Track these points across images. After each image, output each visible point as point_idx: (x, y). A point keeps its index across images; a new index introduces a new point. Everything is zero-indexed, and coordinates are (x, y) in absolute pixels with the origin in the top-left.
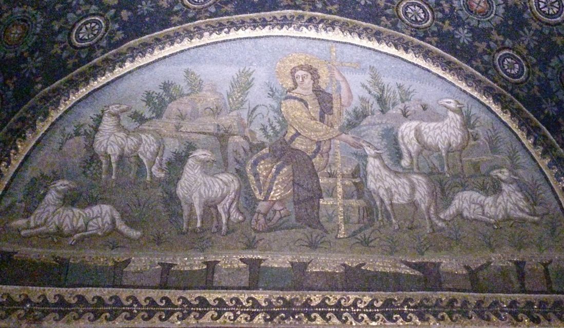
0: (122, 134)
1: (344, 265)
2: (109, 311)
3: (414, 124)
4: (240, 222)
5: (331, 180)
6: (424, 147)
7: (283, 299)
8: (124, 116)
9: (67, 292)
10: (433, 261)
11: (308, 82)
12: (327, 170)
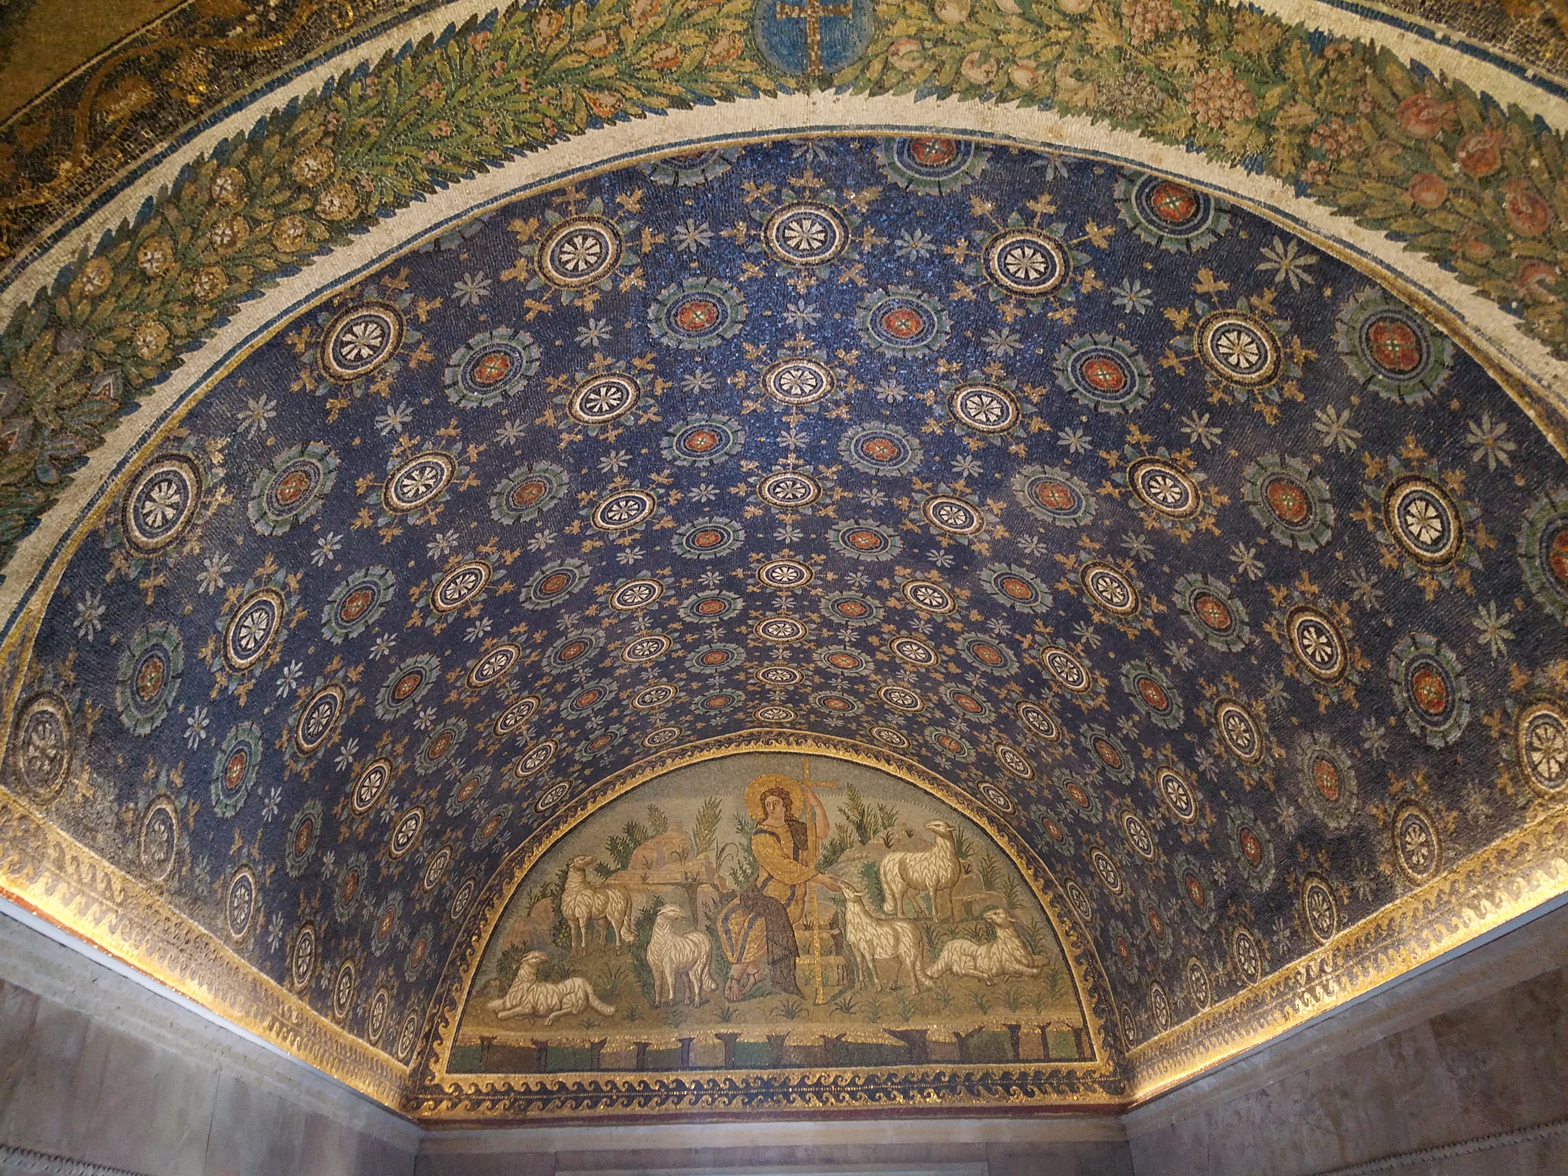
0: (588, 892)
1: (823, 1036)
2: (590, 1098)
3: (898, 856)
4: (713, 991)
5: (807, 934)
6: (909, 884)
7: (761, 1079)
8: (590, 870)
9: (548, 1079)
10: (918, 1028)
11: (780, 810)
12: (803, 921)
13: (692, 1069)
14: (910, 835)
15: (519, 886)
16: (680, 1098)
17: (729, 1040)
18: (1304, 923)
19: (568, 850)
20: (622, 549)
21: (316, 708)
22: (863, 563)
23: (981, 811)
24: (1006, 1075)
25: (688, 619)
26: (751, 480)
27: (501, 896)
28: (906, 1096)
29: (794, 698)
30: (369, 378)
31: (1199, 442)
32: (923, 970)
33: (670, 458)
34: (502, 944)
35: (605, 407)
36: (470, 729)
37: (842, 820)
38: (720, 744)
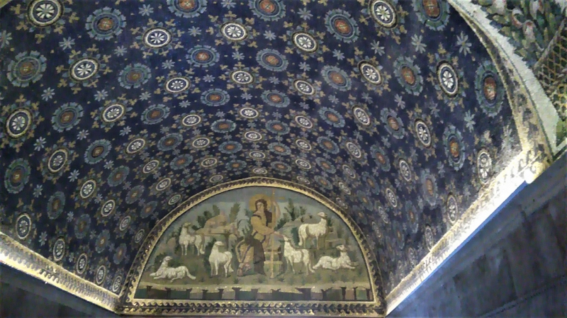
0: (189, 236)
1: (272, 290)
2: (185, 309)
3: (306, 225)
4: (232, 273)
5: (269, 253)
6: (309, 236)
7: (248, 304)
8: (190, 228)
9: (170, 302)
10: (308, 287)
11: (262, 208)
12: (268, 248)
13: (224, 300)
14: (311, 217)
15: (164, 232)
16: (218, 310)
17: (237, 290)
18: (425, 244)
19: (183, 219)
20: (181, 101)
21: (55, 156)
22: (277, 108)
23: (338, 209)
24: (340, 305)
25: (216, 131)
26: (227, 73)
27: (157, 236)
28: (302, 312)
29: (265, 164)
30: (52, 26)
31: (377, 53)
32: (312, 267)
33: (191, 63)
34: (157, 253)
35: (159, 42)
36: (131, 171)
37: (285, 212)
38: (241, 183)
